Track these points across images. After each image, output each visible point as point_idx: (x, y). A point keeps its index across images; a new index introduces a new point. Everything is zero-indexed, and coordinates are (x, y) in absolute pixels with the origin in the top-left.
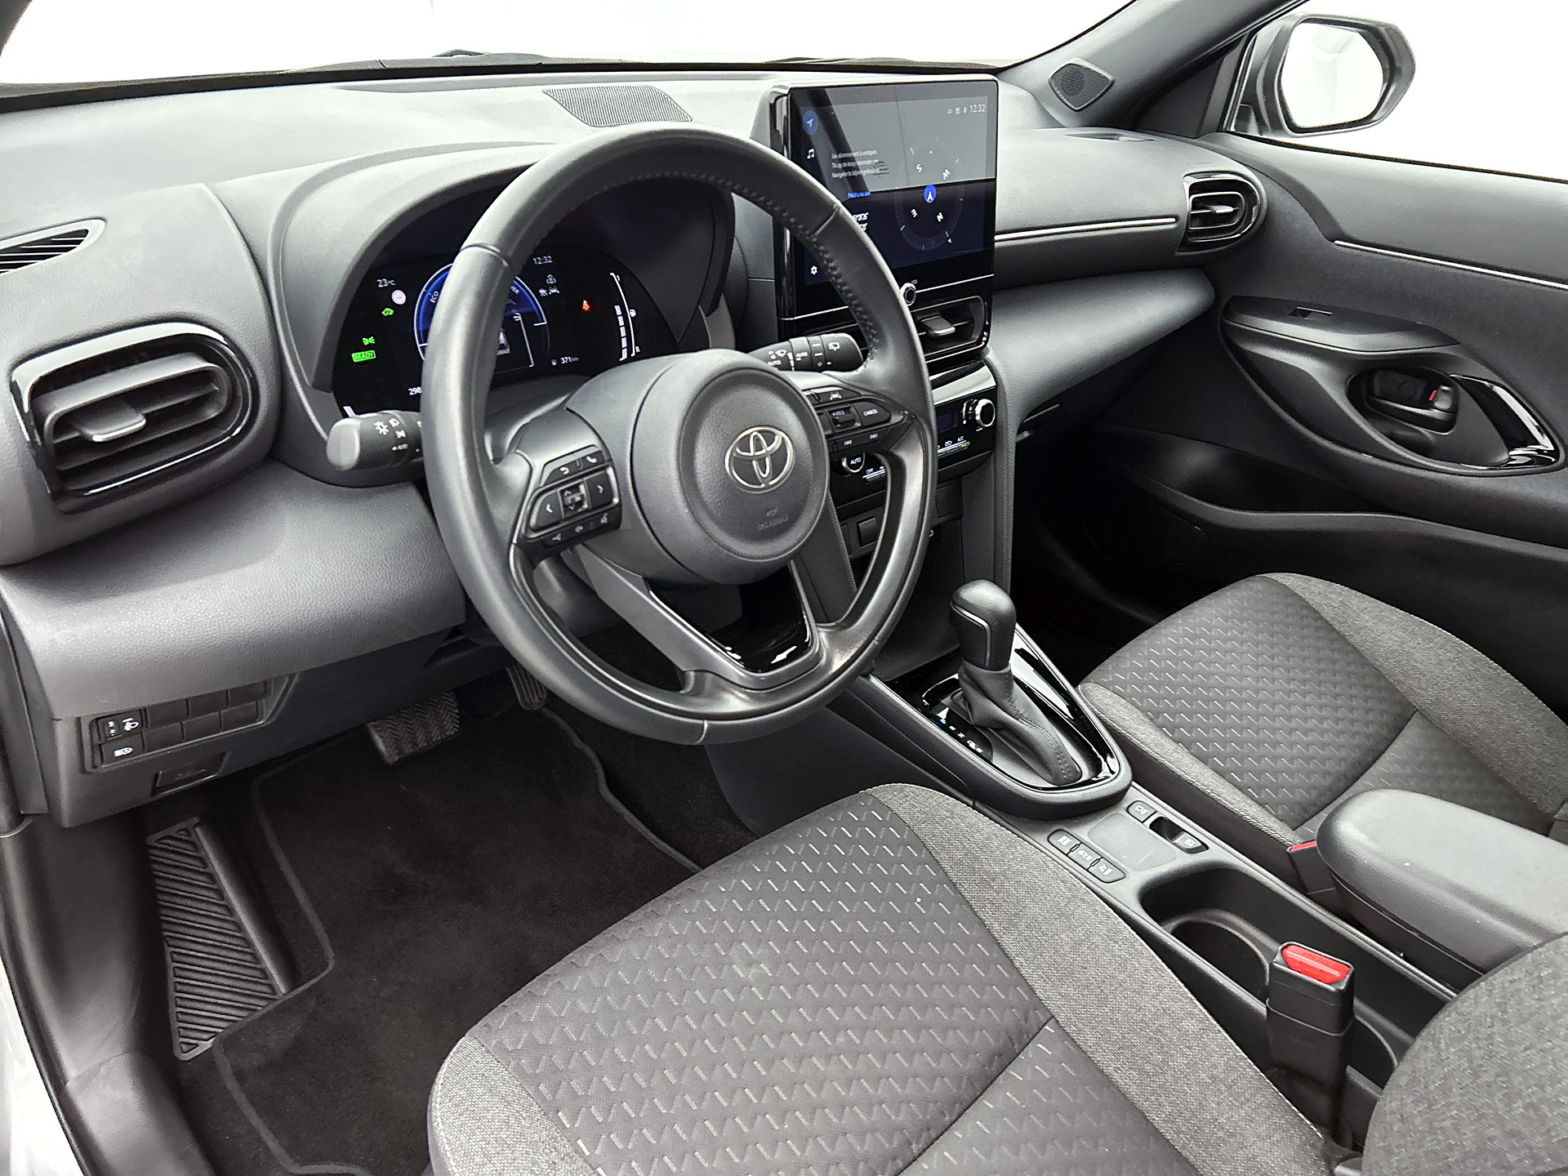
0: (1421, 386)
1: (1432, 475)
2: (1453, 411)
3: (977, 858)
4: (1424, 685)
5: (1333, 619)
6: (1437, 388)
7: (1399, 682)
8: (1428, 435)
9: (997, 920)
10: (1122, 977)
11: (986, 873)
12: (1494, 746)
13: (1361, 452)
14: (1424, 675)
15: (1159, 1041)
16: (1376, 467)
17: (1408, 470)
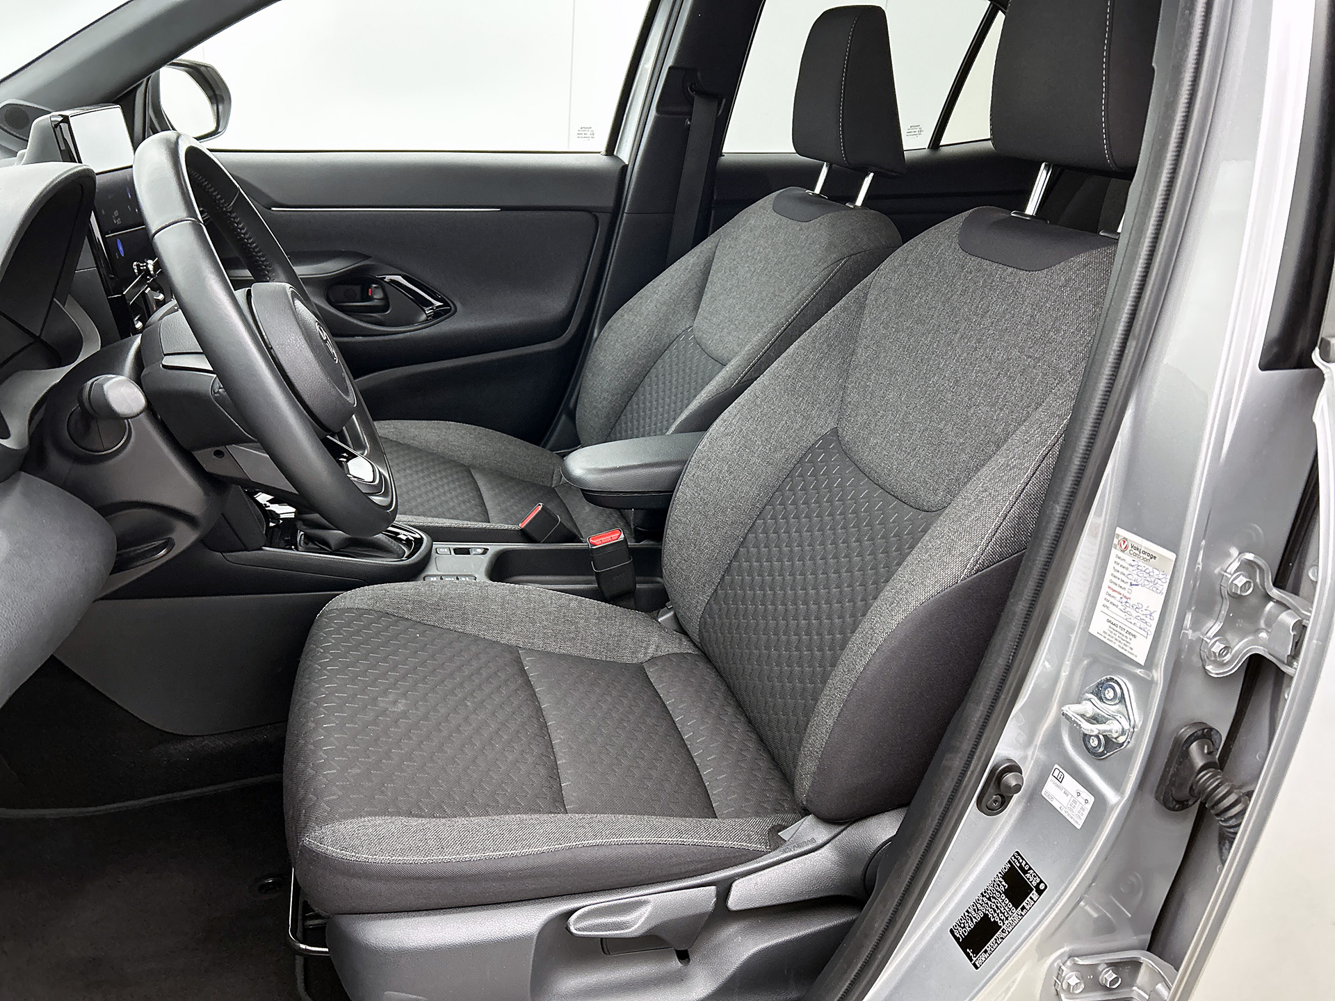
0: (357, 289)
1: (401, 336)
2: (386, 298)
3: (420, 602)
4: (463, 452)
5: (397, 439)
6: (370, 287)
7: (450, 456)
8: (379, 317)
9: (456, 623)
10: (532, 605)
11: (432, 604)
12: (511, 466)
13: (353, 336)
14: (460, 447)
15: (568, 620)
16: (366, 342)
17: (387, 338)
